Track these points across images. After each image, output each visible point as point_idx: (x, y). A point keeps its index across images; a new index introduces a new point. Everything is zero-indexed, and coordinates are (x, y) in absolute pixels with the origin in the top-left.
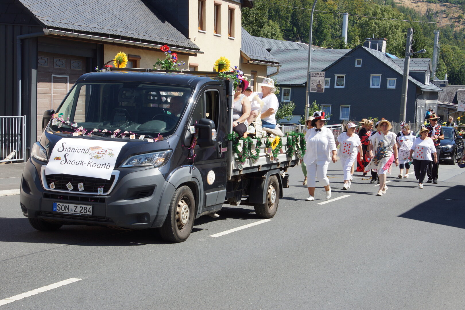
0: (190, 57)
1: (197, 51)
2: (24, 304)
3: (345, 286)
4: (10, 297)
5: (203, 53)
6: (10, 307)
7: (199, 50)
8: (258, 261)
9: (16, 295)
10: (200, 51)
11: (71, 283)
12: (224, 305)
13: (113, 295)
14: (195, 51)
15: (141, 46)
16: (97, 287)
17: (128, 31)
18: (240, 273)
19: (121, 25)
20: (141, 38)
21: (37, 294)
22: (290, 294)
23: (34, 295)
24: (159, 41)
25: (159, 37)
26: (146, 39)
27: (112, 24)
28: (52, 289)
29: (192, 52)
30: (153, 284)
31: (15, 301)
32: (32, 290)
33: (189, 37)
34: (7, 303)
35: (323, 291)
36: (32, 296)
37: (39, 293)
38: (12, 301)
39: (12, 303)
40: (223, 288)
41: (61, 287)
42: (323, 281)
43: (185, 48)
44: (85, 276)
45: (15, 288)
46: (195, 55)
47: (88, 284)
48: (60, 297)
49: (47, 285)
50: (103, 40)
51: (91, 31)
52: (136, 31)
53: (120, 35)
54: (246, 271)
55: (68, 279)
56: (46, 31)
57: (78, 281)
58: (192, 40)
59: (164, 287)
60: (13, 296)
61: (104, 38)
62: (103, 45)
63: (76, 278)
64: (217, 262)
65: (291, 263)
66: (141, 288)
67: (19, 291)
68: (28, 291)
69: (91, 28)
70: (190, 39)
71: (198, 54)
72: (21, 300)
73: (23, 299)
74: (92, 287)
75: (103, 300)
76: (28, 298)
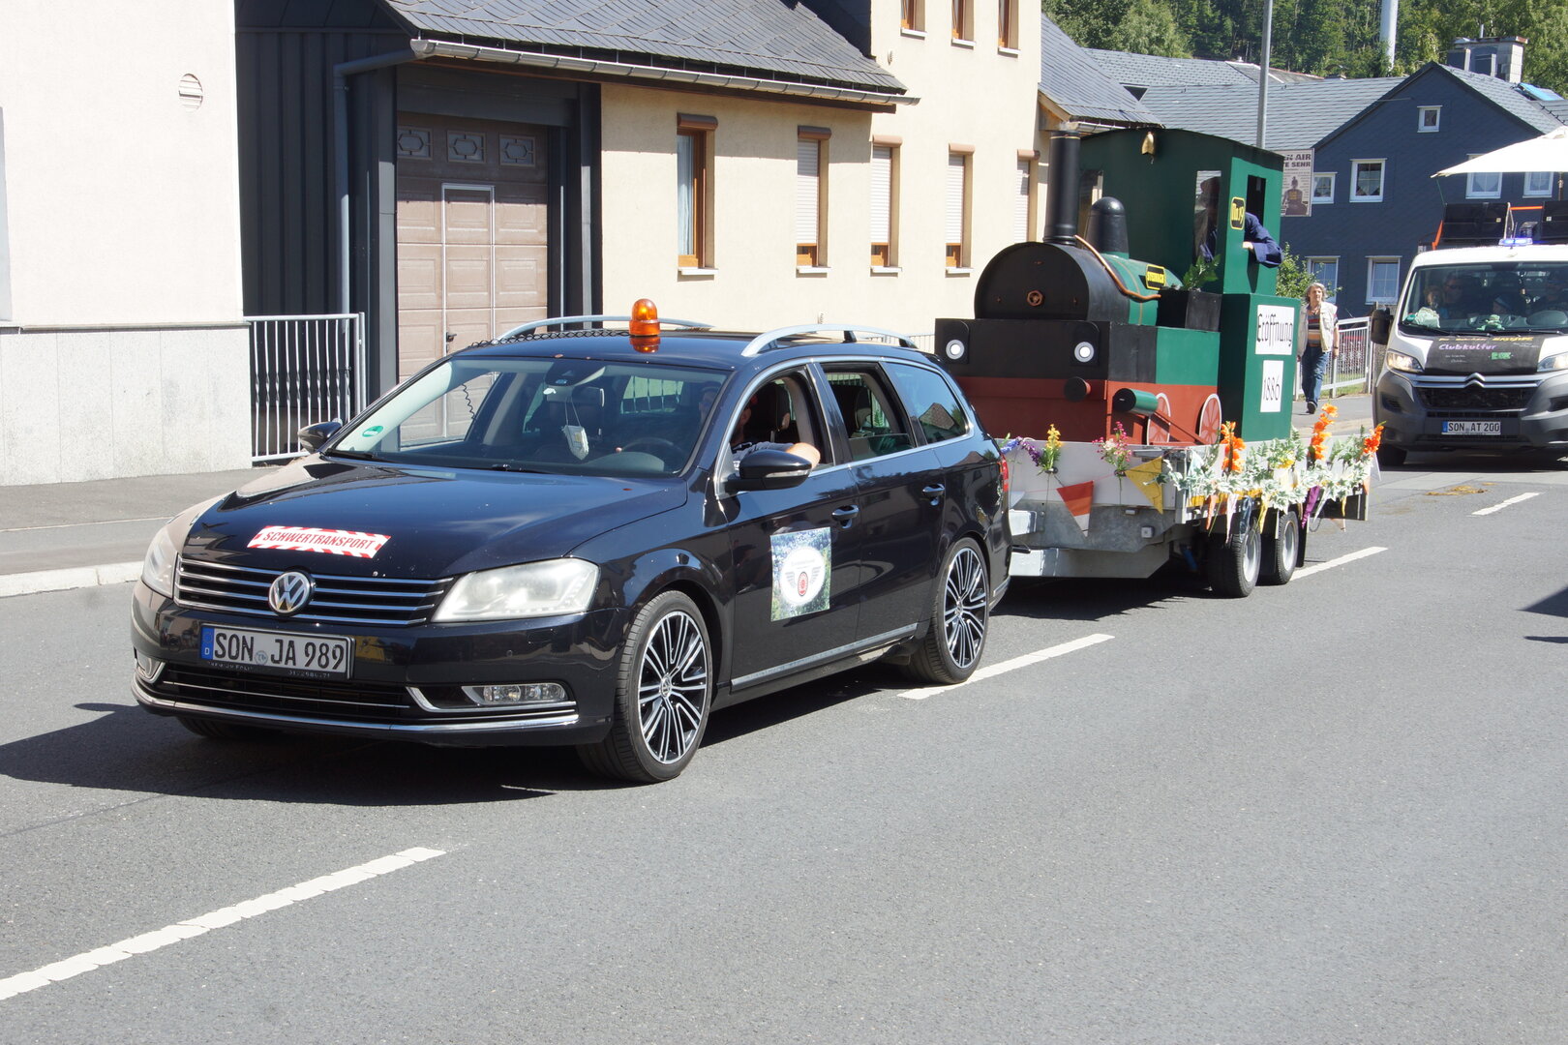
0: (876, 117)
1: (898, 95)
2: (234, 943)
3: (1347, 874)
4: (194, 917)
5: (914, 101)
6: (188, 954)
7: (903, 92)
8: (1053, 782)
9: (219, 907)
10: (906, 95)
11: (409, 866)
12: (914, 947)
13: (537, 910)
14: (889, 96)
15: (718, 84)
16: (491, 880)
17: (676, 39)
18: (983, 828)
19: (656, 21)
20: (717, 60)
21: (288, 907)
22: (1150, 905)
23: (277, 910)
24: (775, 68)
25: (773, 55)
26: (733, 63)
27: (625, 19)
28: (342, 888)
29: (879, 98)
30: (680, 871)
31: (208, 933)
32: (273, 890)
33: (873, 54)
34: (182, 939)
35: (1268, 892)
36: (270, 912)
37: (296, 904)
38: (200, 932)
39: (197, 937)
40: (918, 883)
41: (373, 879)
42: (1270, 853)
43: (859, 86)
44: (459, 841)
45: (220, 884)
46: (891, 109)
47: (462, 869)
48: (360, 918)
49: (329, 872)
50: (595, 71)
51: (557, 41)
52: (701, 37)
53: (649, 51)
54: (1004, 819)
55: (403, 850)
56: (419, 46)
57: (434, 859)
58: (881, 61)
59: (719, 879)
60: (210, 911)
61: (598, 62)
62: (599, 85)
63: (428, 846)
64: (909, 787)
65: (1165, 787)
66: (637, 885)
67: (234, 893)
68: (259, 895)
69: (559, 33)
70: (874, 58)
71: (900, 106)
72: (230, 927)
73: (237, 923)
74: (474, 882)
75: (501, 930)
76: (256, 919)
